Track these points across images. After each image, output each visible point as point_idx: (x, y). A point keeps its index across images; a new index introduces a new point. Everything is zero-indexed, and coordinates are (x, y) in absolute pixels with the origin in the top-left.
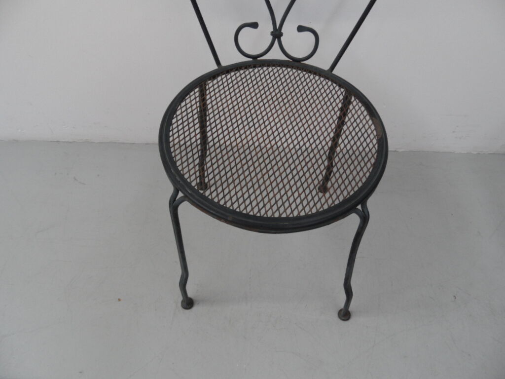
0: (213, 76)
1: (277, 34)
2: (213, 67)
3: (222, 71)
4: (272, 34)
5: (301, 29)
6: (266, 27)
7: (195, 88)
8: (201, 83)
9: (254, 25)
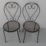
1: (13, 19)
3: (9, 22)
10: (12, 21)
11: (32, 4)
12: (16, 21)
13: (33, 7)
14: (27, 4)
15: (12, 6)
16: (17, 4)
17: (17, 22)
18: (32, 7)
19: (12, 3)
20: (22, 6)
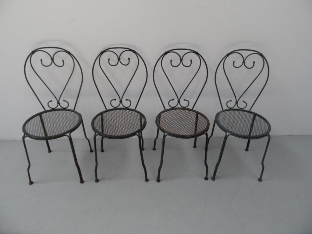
0: (105, 112)
1: (121, 102)
2: (105, 110)
3: (107, 111)
4: (120, 101)
5: (126, 100)
6: (118, 100)
7: (100, 115)
8: (102, 114)
9: (115, 100)
10: (116, 109)
11: (182, 53)
12: (132, 107)
13: (186, 62)
14: (166, 53)
15: (119, 59)
16: (134, 52)
17: (135, 110)
18: (181, 60)
19: (119, 51)
20: (151, 60)
